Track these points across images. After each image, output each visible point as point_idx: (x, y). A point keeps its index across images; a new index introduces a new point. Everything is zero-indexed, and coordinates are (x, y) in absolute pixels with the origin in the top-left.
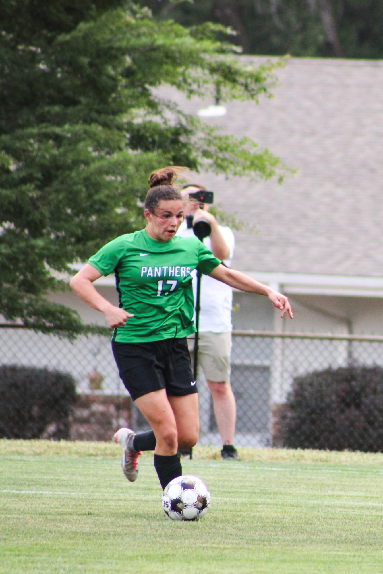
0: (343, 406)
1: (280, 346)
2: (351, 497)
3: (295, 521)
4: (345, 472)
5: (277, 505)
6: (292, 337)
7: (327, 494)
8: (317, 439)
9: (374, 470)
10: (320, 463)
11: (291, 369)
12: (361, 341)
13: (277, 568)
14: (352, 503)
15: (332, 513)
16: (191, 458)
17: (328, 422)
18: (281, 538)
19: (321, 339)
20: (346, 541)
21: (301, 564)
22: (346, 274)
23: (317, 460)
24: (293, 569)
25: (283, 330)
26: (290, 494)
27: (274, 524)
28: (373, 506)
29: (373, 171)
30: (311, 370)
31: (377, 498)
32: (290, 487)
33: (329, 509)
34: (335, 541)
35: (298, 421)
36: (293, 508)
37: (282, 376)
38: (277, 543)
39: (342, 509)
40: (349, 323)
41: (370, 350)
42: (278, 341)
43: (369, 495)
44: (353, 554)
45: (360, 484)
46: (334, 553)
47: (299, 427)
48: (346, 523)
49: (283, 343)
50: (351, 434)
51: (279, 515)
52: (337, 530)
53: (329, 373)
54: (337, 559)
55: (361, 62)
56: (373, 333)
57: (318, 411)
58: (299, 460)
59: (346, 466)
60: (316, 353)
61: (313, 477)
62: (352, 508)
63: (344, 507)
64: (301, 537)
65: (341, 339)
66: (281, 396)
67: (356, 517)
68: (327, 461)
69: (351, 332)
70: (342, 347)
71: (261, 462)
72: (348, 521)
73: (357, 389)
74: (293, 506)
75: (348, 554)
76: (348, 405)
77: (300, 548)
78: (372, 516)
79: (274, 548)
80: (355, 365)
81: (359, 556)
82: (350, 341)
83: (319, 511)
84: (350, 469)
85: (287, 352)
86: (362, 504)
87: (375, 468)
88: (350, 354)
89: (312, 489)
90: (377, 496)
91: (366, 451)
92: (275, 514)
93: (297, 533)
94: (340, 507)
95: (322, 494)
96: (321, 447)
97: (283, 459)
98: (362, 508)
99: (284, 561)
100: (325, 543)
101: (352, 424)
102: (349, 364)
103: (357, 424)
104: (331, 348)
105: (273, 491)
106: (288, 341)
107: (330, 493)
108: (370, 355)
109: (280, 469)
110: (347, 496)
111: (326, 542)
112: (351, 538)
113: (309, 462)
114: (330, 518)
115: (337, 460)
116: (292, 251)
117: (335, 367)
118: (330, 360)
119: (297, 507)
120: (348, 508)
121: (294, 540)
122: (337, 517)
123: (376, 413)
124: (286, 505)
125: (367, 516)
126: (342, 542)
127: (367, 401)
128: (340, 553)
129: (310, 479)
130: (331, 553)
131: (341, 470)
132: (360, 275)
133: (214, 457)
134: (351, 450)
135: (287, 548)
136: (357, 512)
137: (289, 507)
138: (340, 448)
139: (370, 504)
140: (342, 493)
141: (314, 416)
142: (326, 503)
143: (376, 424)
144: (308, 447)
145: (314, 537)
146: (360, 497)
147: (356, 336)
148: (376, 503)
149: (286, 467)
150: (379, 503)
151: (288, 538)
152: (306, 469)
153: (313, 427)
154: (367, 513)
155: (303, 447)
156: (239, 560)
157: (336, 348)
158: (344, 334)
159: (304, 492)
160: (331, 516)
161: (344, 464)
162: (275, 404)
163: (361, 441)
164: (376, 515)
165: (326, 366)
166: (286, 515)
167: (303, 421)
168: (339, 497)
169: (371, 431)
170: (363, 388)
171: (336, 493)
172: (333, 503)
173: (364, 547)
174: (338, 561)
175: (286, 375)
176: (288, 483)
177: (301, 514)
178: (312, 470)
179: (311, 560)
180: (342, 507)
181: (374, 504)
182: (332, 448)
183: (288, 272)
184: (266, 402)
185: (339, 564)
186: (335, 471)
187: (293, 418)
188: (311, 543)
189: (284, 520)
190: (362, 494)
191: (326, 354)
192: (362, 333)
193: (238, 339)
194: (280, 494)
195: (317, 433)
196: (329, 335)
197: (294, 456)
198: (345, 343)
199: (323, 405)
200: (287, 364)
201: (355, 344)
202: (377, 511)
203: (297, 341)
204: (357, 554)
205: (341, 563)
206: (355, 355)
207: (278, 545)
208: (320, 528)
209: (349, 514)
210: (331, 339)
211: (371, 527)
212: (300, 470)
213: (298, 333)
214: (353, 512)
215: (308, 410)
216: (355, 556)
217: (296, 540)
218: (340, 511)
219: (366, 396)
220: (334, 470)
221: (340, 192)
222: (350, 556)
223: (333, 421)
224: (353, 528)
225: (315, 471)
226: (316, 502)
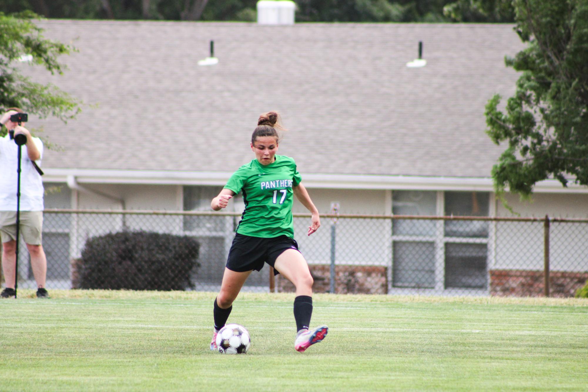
0: (120, 259)
1: (76, 219)
2: (127, 321)
3: (88, 339)
4: (122, 304)
5: (75, 328)
6: (84, 213)
7: (110, 320)
8: (103, 282)
9: (142, 303)
10: (105, 299)
11: (83, 234)
12: (131, 214)
13: (77, 371)
14: (127, 325)
15: (113, 333)
16: (16, 297)
17: (110, 271)
18: (79, 350)
19: (104, 213)
20: (123, 352)
21: (93, 368)
22: (119, 169)
23: (102, 297)
24: (88, 372)
25: (78, 208)
26: (85, 320)
27: (73, 342)
28: (142, 327)
29: (136, 97)
30: (97, 235)
31: (144, 321)
32: (84, 316)
33: (112, 330)
34: (116, 352)
35: (89, 271)
36: (87, 330)
37: (77, 239)
38: (76, 354)
39: (121, 330)
40: (123, 202)
41: (138, 220)
42: (74, 215)
43: (139, 320)
44: (129, 360)
45: (133, 312)
46: (116, 360)
47: (90, 274)
48: (123, 339)
49: (78, 216)
50: (126, 278)
51: (77, 335)
52: (118, 344)
53: (110, 237)
54: (117, 364)
55: (126, 22)
56: (139, 209)
57: (103, 263)
58: (90, 297)
59: (123, 300)
60: (101, 223)
61: (100, 308)
62: (128, 329)
63: (122, 329)
64: (93, 349)
65: (117, 213)
66: (77, 254)
67: (130, 335)
68: (109, 297)
69: (124, 208)
70: (118, 219)
71: (64, 299)
72: (124, 337)
73: (130, 247)
74: (86, 328)
75: (125, 360)
76: (124, 258)
77: (92, 357)
78: (141, 334)
79: (74, 357)
80: (128, 230)
81: (133, 361)
82: (124, 214)
83: (104, 332)
84: (125, 302)
85: (81, 223)
86: (134, 326)
87: (143, 301)
88: (124, 223)
89: (99, 316)
90: (144, 320)
91: (136, 289)
92: (74, 335)
93: (89, 347)
94: (119, 328)
95: (107, 320)
96: (106, 288)
97: (80, 296)
98: (134, 328)
99: (80, 366)
100: (109, 354)
101: (127, 271)
102: (123, 230)
103: (130, 271)
104: (111, 219)
105: (72, 319)
106: (81, 215)
107: (112, 319)
108: (138, 223)
109: (77, 304)
110: (124, 321)
111: (110, 352)
112: (127, 349)
113: (97, 298)
114: (112, 336)
115: (117, 296)
116: (83, 153)
117: (114, 232)
118: (110, 228)
119: (89, 329)
120: (124, 329)
121: (88, 352)
122: (117, 335)
123: (143, 263)
124: (82, 328)
125: (138, 334)
126: (121, 353)
127: (137, 256)
128: (120, 360)
129: (98, 310)
130: (113, 360)
131: (119, 303)
132: (129, 169)
133: (32, 297)
134: (126, 289)
135: (83, 357)
136: (131, 331)
137: (84, 329)
138: (118, 288)
139: (140, 326)
140: (120, 319)
141: (100, 267)
142: (109, 326)
143: (143, 271)
144: (97, 288)
145: (102, 349)
146: (133, 321)
147: (128, 211)
148: (144, 325)
149: (81, 302)
150: (146, 325)
151: (84, 351)
152: (96, 303)
153: (100, 274)
154: (138, 332)
155: (93, 288)
156: (50, 366)
157: (114, 219)
158: (120, 210)
159: (94, 318)
160: (113, 335)
161: (121, 299)
162: (74, 259)
163: (133, 283)
164: (144, 333)
165: (107, 232)
166: (82, 335)
167: (93, 271)
168: (118, 321)
169: (140, 275)
170: (134, 247)
171: (116, 319)
172: (114, 325)
173: (135, 355)
174: (118, 366)
175: (80, 239)
176: (83, 313)
177: (92, 334)
178: (100, 303)
179: (99, 365)
180: (121, 329)
181: (142, 326)
182: (113, 288)
183: (80, 168)
184: (67, 258)
185: (119, 368)
186: (116, 304)
187: (86, 269)
188: (100, 353)
189: (81, 338)
190: (134, 319)
191: (107, 223)
192: (132, 208)
193: (47, 215)
194: (78, 321)
195: (103, 278)
196: (109, 210)
197: (87, 294)
198: (120, 216)
199: (107, 259)
200: (81, 231)
201: (127, 216)
202: (145, 330)
203: (87, 215)
204: (131, 360)
205: (120, 367)
206: (128, 224)
207: (77, 356)
208: (106, 343)
209: (125, 333)
210: (110, 213)
211: (140, 342)
212: (91, 304)
213: (88, 210)
214: (128, 331)
215: (97, 263)
216: (130, 362)
217: (89, 351)
218: (119, 331)
219: (136, 252)
220: (114, 303)
221: (114, 112)
222: (127, 362)
223: (113, 269)
224: (128, 342)
225: (101, 304)
226: (102, 325)
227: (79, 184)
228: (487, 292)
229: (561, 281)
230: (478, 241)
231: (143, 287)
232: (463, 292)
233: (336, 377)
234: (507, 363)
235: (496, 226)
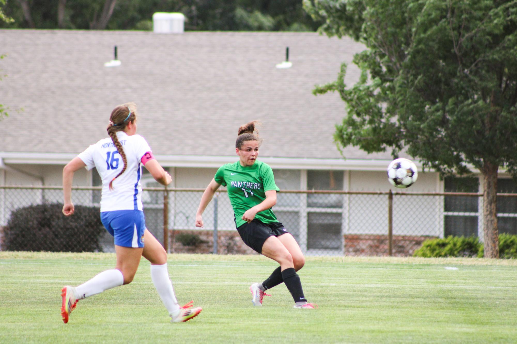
0: (40, 226)
1: (3, 193)
2: (46, 277)
3: (14, 292)
4: (41, 263)
5: (3, 283)
6: (10, 188)
7: (32, 276)
8: (26, 245)
9: (58, 262)
10: (27, 259)
11: (10, 206)
12: (49, 189)
13: (4, 319)
14: (46, 281)
15: (35, 287)
17: (32, 236)
18: (6, 301)
19: (27, 189)
20: (43, 302)
21: (18, 316)
22: (40, 152)
23: (26, 257)
24: (13, 319)
25: (5, 184)
26: (11, 277)
27: (2, 294)
28: (58, 282)
29: (53, 93)
30: (21, 207)
31: (61, 277)
32: (11, 273)
33: (33, 285)
34: (37, 302)
35: (15, 236)
36: (13, 285)
37: (5, 210)
38: (4, 305)
39: (41, 285)
40: (42, 180)
41: (55, 194)
42: (2, 190)
43: (56, 276)
44: (47, 309)
45: (51, 270)
46: (37, 309)
47: (15, 239)
48: (43, 292)
49: (5, 191)
50: (45, 242)
51: (5, 289)
52: (38, 296)
53: (31, 208)
54: (38, 312)
55: (45, 31)
56: (56, 185)
57: (26, 230)
58: (15, 258)
59: (42, 260)
60: (24, 197)
61: (24, 267)
62: (47, 284)
63: (42, 283)
64: (18, 301)
65: (38, 189)
66: (4, 222)
67: (49, 289)
68: (31, 258)
69: (43, 184)
70: (39, 193)
72: (43, 291)
73: (48, 217)
74: (13, 283)
75: (44, 309)
76: (43, 226)
77: (17, 307)
78: (57, 288)
79: (2, 307)
80: (47, 203)
81: (51, 310)
82: (43, 189)
83: (28, 286)
84: (45, 261)
85: (7, 197)
86: (52, 281)
87: (59, 261)
88: (43, 197)
89: (23, 274)
90: (60, 276)
91: (53, 251)
92: (2, 289)
93: (15, 299)
94: (39, 283)
95: (29, 276)
96: (28, 250)
97: (7, 257)
98: (52, 283)
99: (8, 315)
100: (32, 304)
101: (45, 236)
102: (43, 202)
103: (48, 236)
104: (32, 194)
106: (7, 190)
107: (34, 275)
108: (55, 197)
109: (5, 263)
110: (43, 277)
111: (32, 303)
112: (46, 300)
113: (21, 259)
114: (34, 290)
115: (37, 257)
116: (9, 139)
117: (35, 204)
118: (32, 201)
119: (15, 284)
120: (44, 284)
121: (14, 303)
122: (38, 289)
123: (59, 230)
124: (8, 283)
125: (55, 288)
126: (41, 303)
127: (54, 224)
128: (40, 309)
129: (22, 268)
130: (35, 309)
131: (40, 263)
132: (48, 152)
134: (45, 251)
135: (10, 307)
136: (49, 286)
137: (10, 284)
138: (39, 250)
139: (57, 281)
140: (40, 275)
141: (24, 233)
142: (32, 281)
143: (59, 236)
144: (21, 250)
145: (25, 301)
146: (51, 277)
147: (47, 186)
148: (60, 280)
149: (8, 262)
150: (61, 280)
151: (10, 302)
152: (20, 262)
153: (23, 239)
154: (55, 286)
155: (18, 250)
157: (35, 194)
158: (39, 185)
159: (18, 275)
160: (34, 288)
161: (41, 259)
162: (2, 227)
163: (50, 246)
164: (60, 287)
165: (29, 204)
166: (9, 289)
167: (18, 235)
168: (39, 277)
169: (57, 240)
170: (51, 216)
171: (37, 275)
172: (35, 281)
173: (53, 305)
174: (39, 314)
175: (7, 210)
176: (10, 270)
177: (17, 288)
178: (23, 263)
179: (23, 314)
180: (41, 283)
181: (59, 281)
182: (34, 250)
183: (6, 151)
185: (39, 315)
186: (36, 263)
187: (12, 234)
188: (24, 304)
189: (8, 292)
190: (52, 276)
191: (30, 197)
192: (50, 185)
194: (5, 277)
195: (26, 242)
196: (31, 186)
197: (13, 255)
198: (40, 191)
199: (29, 226)
200: (7, 203)
201: (46, 191)
203: (13, 190)
204: (50, 309)
205: (41, 315)
206: (46, 197)
207: (4, 306)
208: (29, 295)
209: (45, 287)
210: (32, 189)
211: (57, 294)
212: (16, 263)
213: (14, 186)
214: (47, 286)
215: (21, 229)
216: (48, 311)
217: (14, 302)
218: (40, 286)
219: (53, 221)
220: (36, 262)
221: (35, 105)
222: (46, 311)
223: (34, 235)
224: (47, 295)
225: (25, 264)
226: (25, 281)
227: (6, 164)
228: (342, 253)
229: (401, 244)
230: (334, 210)
231: (59, 249)
232: (322, 253)
233: (218, 323)
234: (358, 310)
235: (349, 199)
